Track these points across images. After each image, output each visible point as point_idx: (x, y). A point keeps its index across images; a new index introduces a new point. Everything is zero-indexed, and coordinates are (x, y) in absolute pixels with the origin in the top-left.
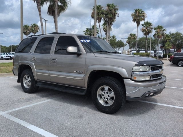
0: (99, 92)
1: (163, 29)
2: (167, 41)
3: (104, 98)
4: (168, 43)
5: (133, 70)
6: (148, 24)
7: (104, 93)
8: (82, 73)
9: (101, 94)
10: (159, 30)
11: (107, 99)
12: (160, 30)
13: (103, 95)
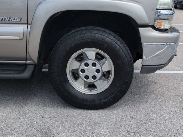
0: (72, 64)
3: (87, 77)
5: (158, 7)
7: (87, 65)
8: (19, 22)
9: (77, 70)
11: (94, 77)
13: (83, 71)
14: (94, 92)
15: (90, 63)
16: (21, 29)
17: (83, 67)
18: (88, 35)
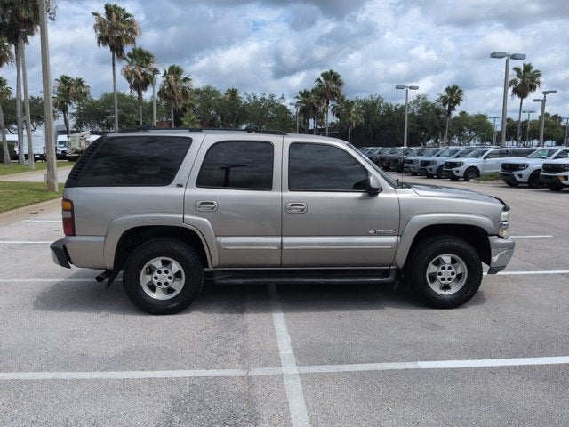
0: (431, 269)
1: (183, 77)
2: (185, 111)
4: (191, 116)
6: (142, 57)
8: (392, 234)
9: (434, 273)
10: (172, 77)
11: (449, 279)
12: (176, 80)
13: (440, 274)
14: (447, 293)
15: (446, 266)
16: (393, 239)
17: (440, 270)
18: (447, 243)
